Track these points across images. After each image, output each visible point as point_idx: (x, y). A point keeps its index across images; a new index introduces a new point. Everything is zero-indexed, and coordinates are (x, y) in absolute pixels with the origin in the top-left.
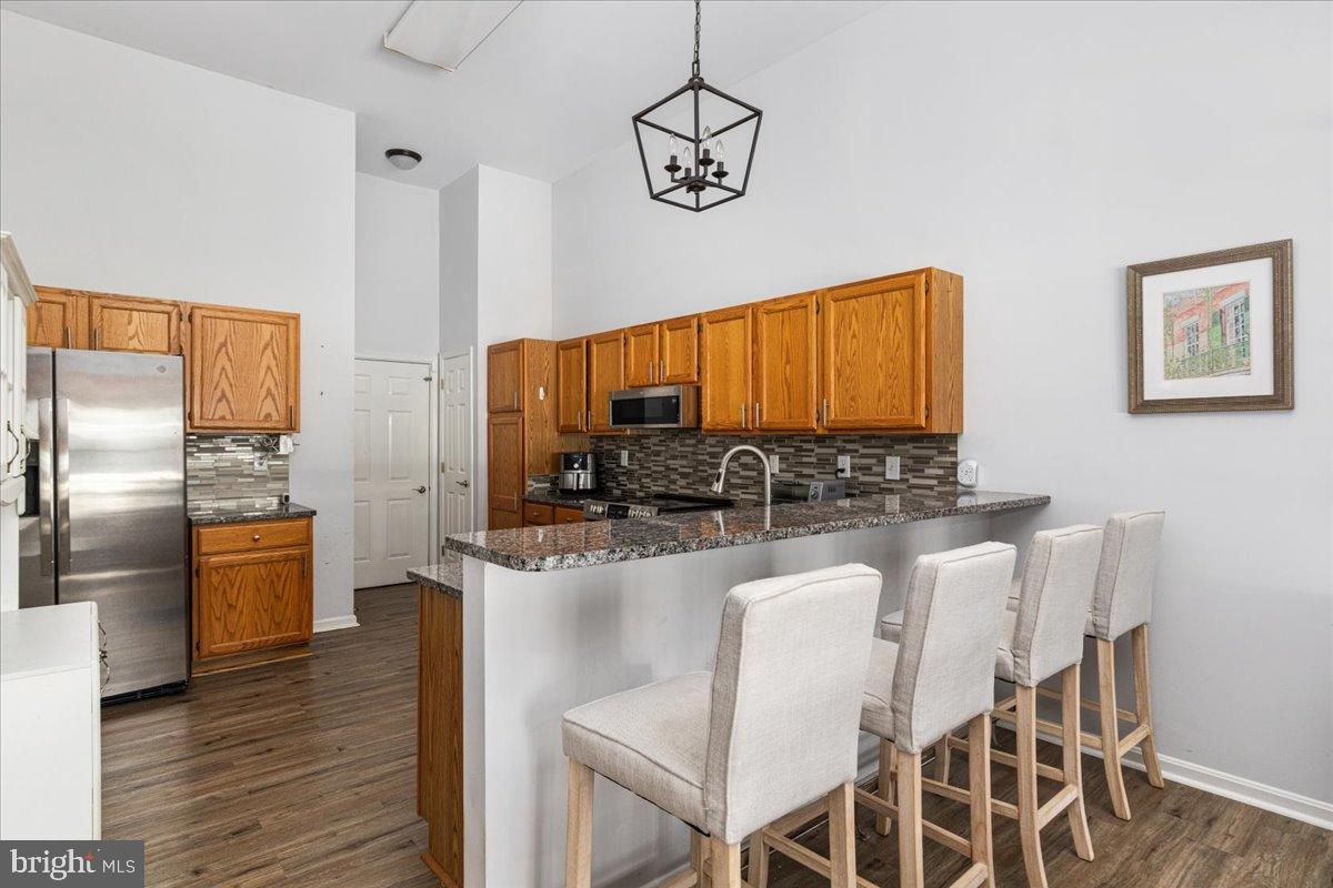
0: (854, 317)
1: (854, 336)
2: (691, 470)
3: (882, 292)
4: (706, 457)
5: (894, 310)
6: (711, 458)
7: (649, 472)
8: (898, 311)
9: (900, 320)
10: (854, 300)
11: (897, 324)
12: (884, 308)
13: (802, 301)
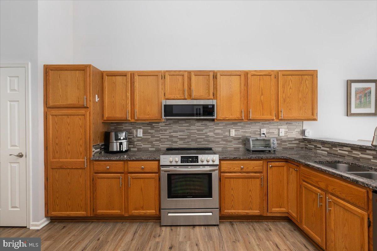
0: (290, 82)
1: (290, 88)
2: (186, 137)
3: (301, 75)
4: (196, 131)
5: (306, 82)
6: (198, 131)
7: (158, 139)
8: (307, 82)
9: (308, 85)
10: (291, 76)
11: (307, 86)
12: (302, 80)
13: (269, 73)
